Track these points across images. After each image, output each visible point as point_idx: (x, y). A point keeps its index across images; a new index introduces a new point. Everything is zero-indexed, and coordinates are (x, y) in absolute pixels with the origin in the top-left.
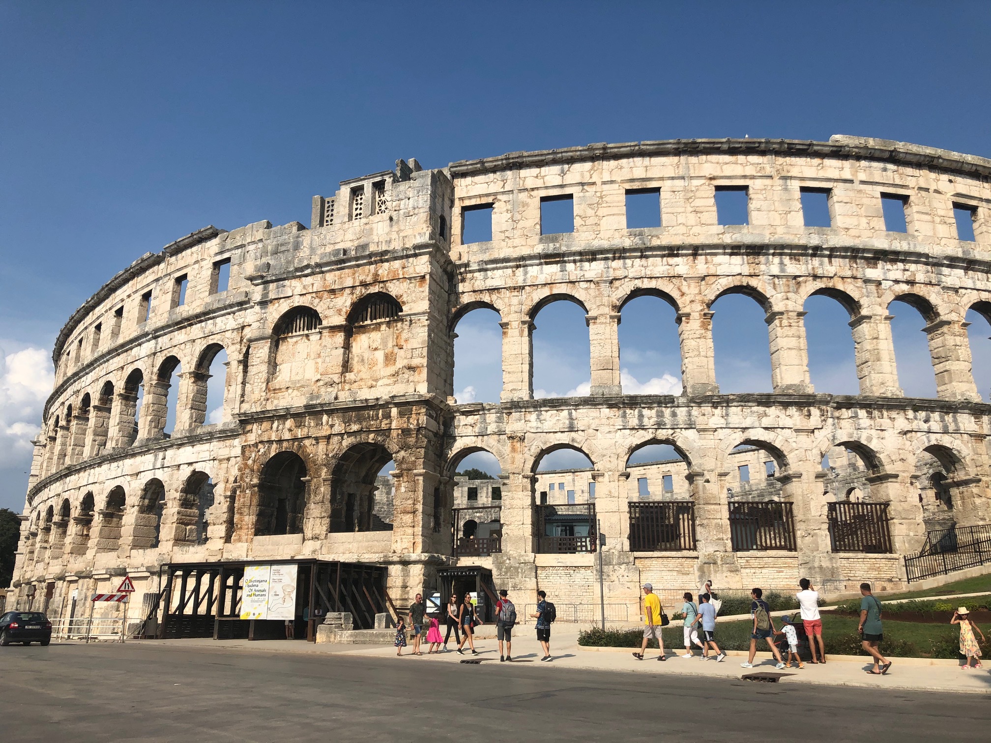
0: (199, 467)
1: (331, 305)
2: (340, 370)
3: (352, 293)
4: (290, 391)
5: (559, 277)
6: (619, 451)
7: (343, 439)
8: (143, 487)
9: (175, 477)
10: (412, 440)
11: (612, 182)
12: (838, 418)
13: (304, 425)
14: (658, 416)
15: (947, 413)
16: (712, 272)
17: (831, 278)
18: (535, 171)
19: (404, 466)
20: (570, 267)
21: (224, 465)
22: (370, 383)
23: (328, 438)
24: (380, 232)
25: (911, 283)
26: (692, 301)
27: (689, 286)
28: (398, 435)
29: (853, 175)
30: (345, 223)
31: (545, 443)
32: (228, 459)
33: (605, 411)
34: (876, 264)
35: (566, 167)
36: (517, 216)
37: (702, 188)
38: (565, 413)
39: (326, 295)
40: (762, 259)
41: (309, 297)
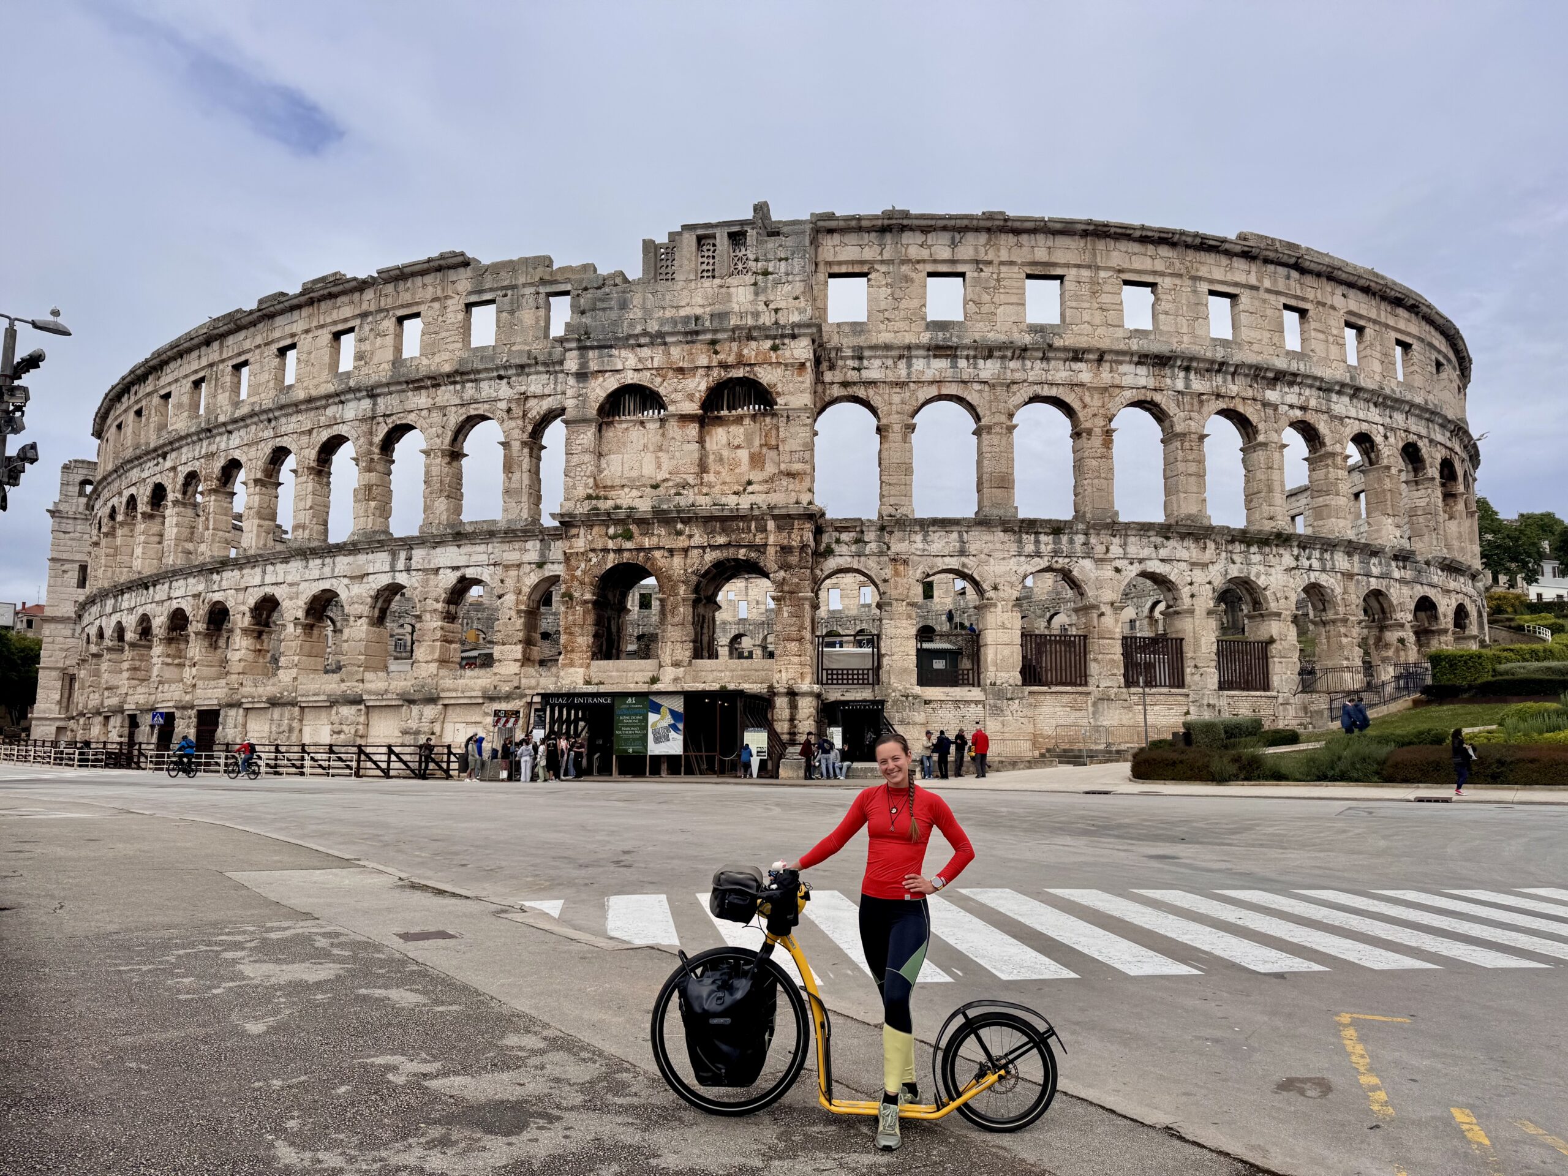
0: (470, 573)
1: (680, 387)
2: (696, 469)
3: (707, 375)
4: (627, 490)
5: (950, 373)
6: (1014, 578)
7: (704, 552)
8: (373, 593)
9: (432, 583)
10: (794, 559)
11: (1012, 263)
12: (1231, 552)
13: (653, 534)
14: (1054, 543)
15: (1326, 551)
16: (1117, 382)
17: (1233, 398)
18: (919, 238)
19: (786, 588)
20: (962, 363)
21: (513, 573)
22: (736, 488)
23: (686, 551)
24: (742, 299)
25: (1303, 408)
26: (1095, 415)
27: (1092, 398)
28: (776, 552)
29: (1259, 281)
30: (691, 281)
31: (931, 568)
32: (519, 566)
33: (1000, 535)
34: (1275, 385)
35: (957, 236)
36: (899, 294)
37: (1109, 281)
38: (955, 536)
39: (670, 374)
40: (1168, 372)
41: (648, 374)
